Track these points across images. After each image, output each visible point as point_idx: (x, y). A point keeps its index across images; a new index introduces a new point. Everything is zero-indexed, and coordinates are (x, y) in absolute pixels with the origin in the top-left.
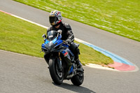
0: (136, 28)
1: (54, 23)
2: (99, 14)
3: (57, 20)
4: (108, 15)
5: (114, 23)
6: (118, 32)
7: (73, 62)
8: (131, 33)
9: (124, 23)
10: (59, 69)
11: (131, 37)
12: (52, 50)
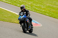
0: (41, 9)
1: (22, 9)
2: (25, 3)
3: (24, 8)
4: (29, 3)
5: (32, 7)
6: (33, 10)
7: (30, 24)
8: (39, 11)
9: (36, 6)
10: (25, 27)
11: (39, 12)
12: (23, 20)
